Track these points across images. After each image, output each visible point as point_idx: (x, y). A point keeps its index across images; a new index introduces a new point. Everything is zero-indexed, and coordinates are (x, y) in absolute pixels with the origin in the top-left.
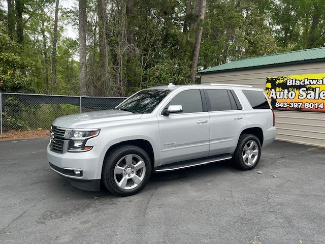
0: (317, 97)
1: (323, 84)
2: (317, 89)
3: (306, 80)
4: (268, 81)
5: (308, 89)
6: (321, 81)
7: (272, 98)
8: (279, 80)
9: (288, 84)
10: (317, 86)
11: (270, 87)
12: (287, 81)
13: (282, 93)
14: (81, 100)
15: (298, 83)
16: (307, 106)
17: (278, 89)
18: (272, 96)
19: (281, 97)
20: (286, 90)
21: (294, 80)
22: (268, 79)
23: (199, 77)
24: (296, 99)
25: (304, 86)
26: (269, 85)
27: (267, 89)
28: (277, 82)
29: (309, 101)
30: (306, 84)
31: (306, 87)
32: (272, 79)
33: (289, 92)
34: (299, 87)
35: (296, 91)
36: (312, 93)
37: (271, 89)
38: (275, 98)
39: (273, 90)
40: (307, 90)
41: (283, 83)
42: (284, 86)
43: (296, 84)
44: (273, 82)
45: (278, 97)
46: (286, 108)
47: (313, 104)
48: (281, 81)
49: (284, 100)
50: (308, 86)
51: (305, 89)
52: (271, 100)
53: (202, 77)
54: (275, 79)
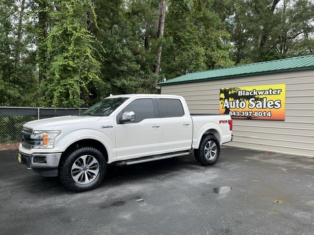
0: (265, 107)
1: (269, 94)
2: (265, 99)
3: (254, 91)
4: (222, 92)
5: (257, 99)
6: (268, 92)
7: (226, 107)
8: (231, 91)
9: (239, 95)
10: (264, 96)
11: (224, 97)
12: (238, 92)
13: (234, 103)
14: (39, 111)
15: (247, 94)
16: (256, 114)
17: (230, 99)
18: (226, 106)
19: (234, 107)
20: (237, 100)
21: (244, 91)
22: (221, 90)
23: (159, 88)
24: (247, 109)
25: (253, 97)
26: (223, 96)
27: (221, 99)
28: (230, 93)
29: (258, 110)
30: (254, 94)
31: (255, 98)
32: (225, 90)
33: (240, 102)
34: (248, 98)
35: (246, 101)
36: (260, 103)
37: (224, 99)
38: (228, 107)
39: (226, 100)
40: (255, 100)
41: (235, 93)
42: (236, 96)
43: (246, 94)
44: (225, 92)
45: (231, 107)
46: (238, 116)
47: (261, 113)
48: (233, 92)
49: (236, 110)
50: (256, 97)
51: (254, 99)
52: (225, 109)
53: (162, 88)
54: (228, 90)
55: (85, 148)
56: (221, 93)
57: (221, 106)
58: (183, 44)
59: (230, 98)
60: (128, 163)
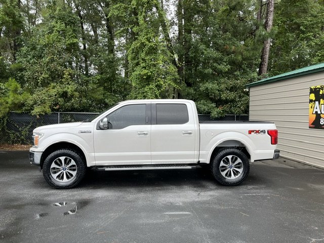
4: (312, 91)
7: (316, 112)
8: (322, 90)
11: (314, 99)
18: (316, 110)
22: (311, 89)
23: (247, 90)
26: (313, 97)
27: (311, 101)
28: (321, 93)
32: (315, 89)
37: (315, 101)
38: (319, 112)
39: (317, 102)
44: (315, 91)
45: (323, 112)
52: (315, 115)
53: (252, 90)
54: (319, 88)
55: (63, 150)
56: (310, 93)
57: (311, 110)
58: (303, 32)
59: (321, 100)
60: (107, 169)
